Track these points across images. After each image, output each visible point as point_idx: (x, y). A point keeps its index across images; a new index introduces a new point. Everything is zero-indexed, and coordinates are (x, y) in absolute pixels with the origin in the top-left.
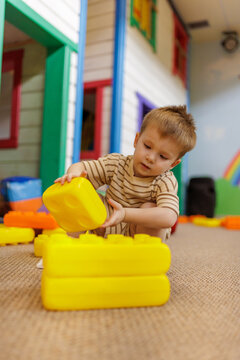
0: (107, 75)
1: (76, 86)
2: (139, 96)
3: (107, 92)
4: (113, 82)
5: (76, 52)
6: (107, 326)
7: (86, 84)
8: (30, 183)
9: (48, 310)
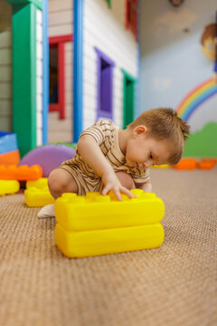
0: (68, 30)
1: (42, 43)
2: (97, 50)
3: (68, 47)
4: (74, 38)
5: (41, 10)
6: (124, 268)
7: (50, 39)
8: (7, 137)
9: (70, 259)
